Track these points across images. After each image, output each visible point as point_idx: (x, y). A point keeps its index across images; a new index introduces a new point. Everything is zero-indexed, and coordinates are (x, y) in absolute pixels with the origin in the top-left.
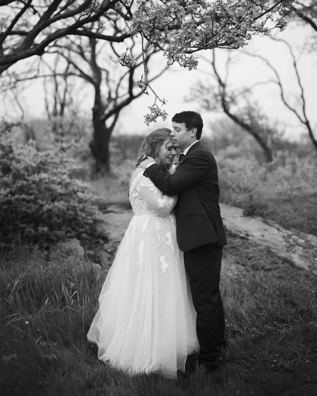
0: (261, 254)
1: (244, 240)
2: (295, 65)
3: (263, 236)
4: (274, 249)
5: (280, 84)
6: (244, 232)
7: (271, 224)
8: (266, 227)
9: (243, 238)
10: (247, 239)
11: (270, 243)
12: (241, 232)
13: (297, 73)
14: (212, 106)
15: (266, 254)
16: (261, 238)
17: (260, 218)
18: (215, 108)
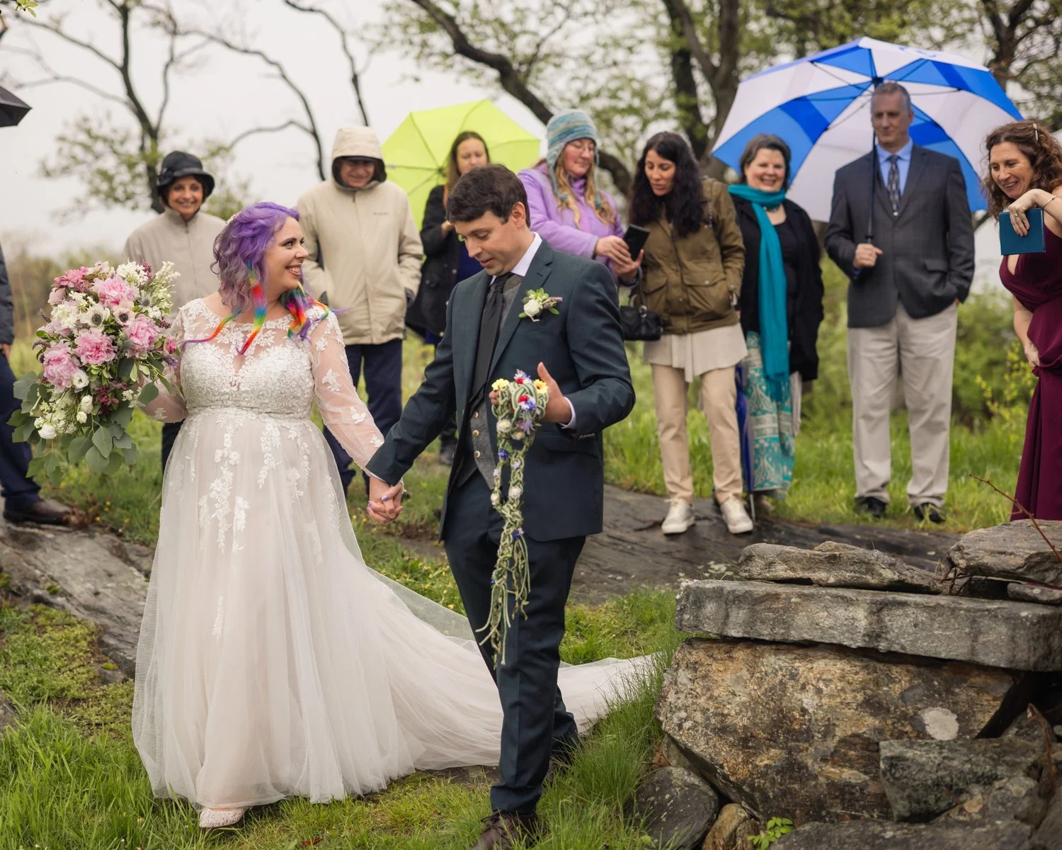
0: (71, 653)
1: (41, 607)
2: (355, 80)
3: (97, 594)
4: (114, 636)
5: (315, 134)
6: (46, 581)
7: (133, 557)
8: (115, 565)
9: (38, 600)
10: (49, 604)
11: (110, 617)
12: (36, 581)
13: (360, 102)
14: (120, 193)
15: (86, 652)
16: (91, 600)
17: (108, 538)
18: (129, 197)
